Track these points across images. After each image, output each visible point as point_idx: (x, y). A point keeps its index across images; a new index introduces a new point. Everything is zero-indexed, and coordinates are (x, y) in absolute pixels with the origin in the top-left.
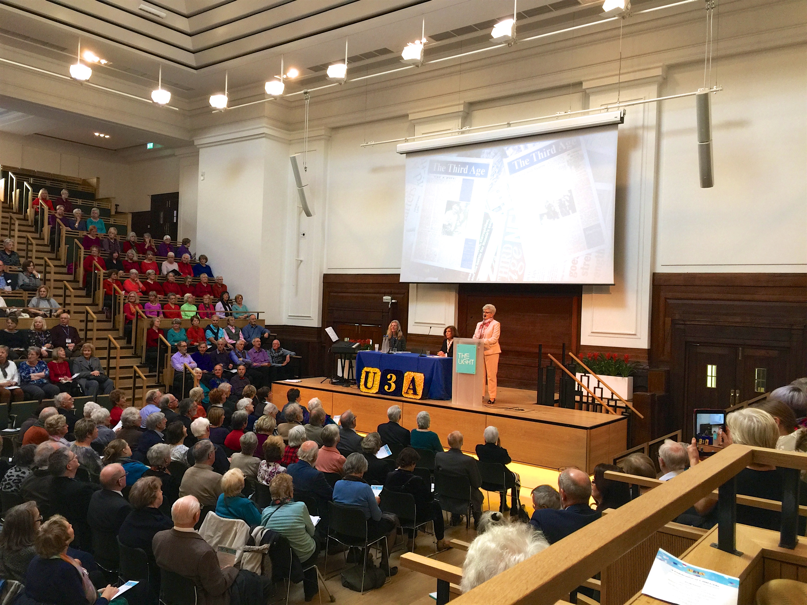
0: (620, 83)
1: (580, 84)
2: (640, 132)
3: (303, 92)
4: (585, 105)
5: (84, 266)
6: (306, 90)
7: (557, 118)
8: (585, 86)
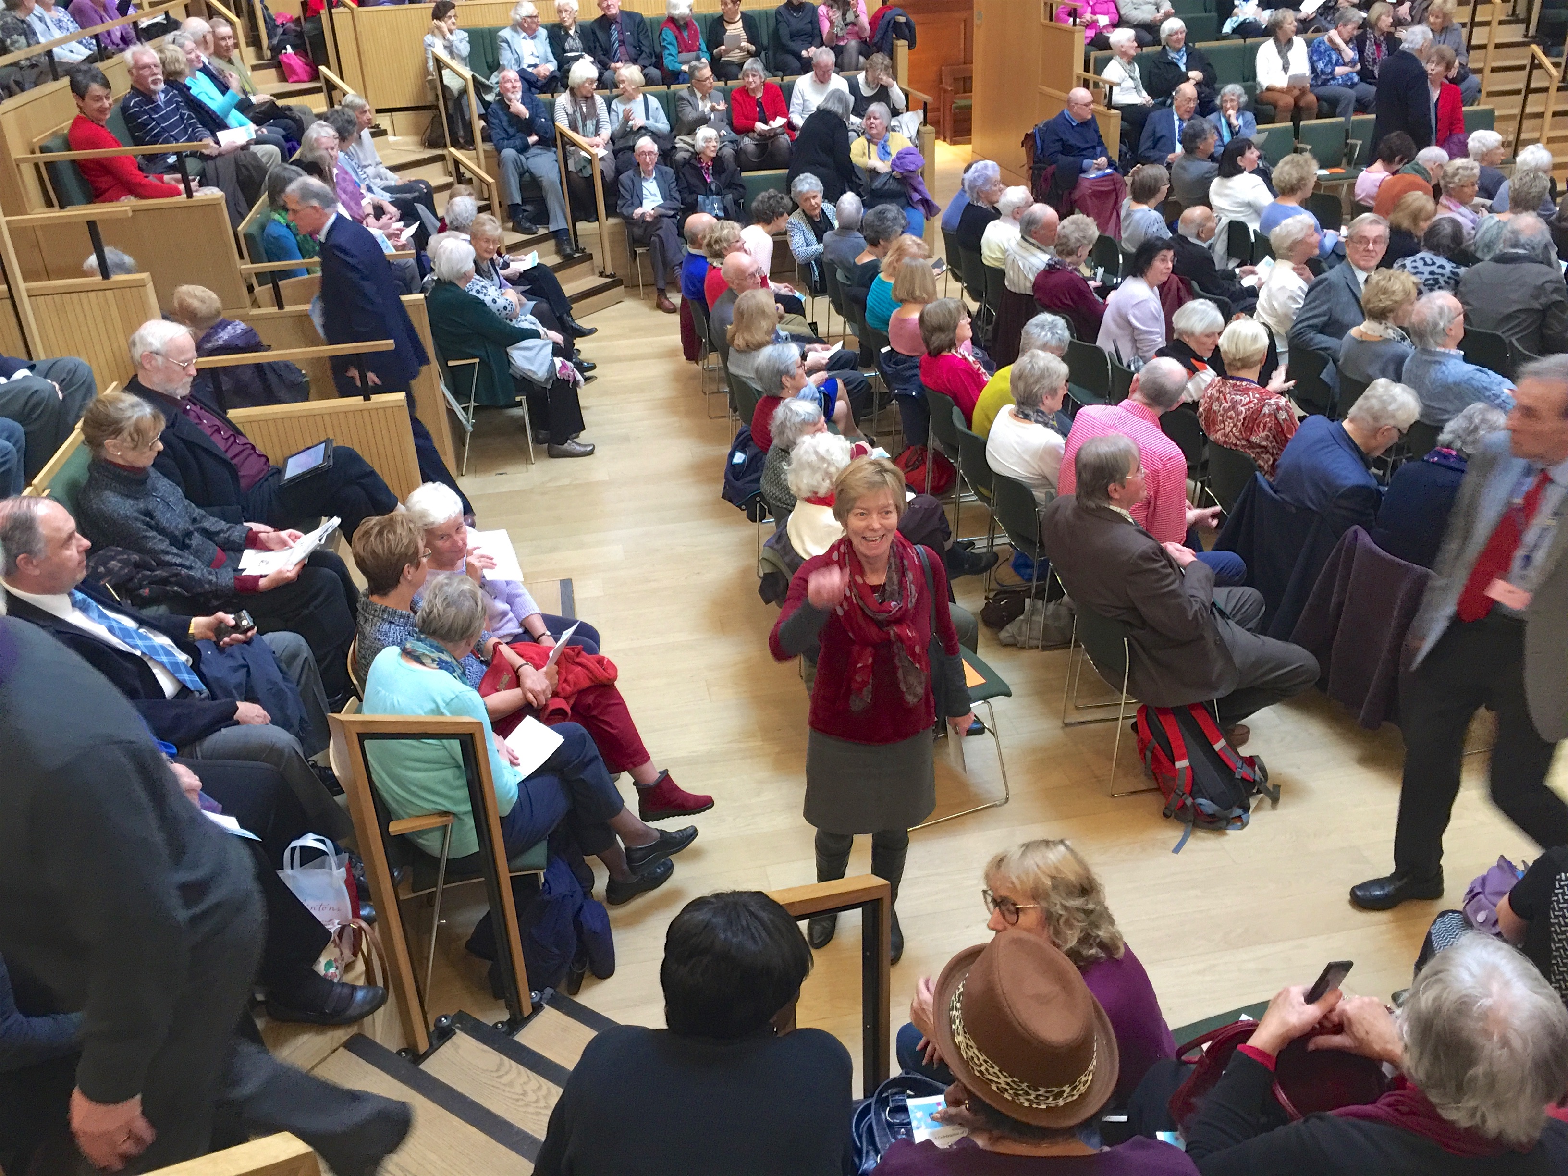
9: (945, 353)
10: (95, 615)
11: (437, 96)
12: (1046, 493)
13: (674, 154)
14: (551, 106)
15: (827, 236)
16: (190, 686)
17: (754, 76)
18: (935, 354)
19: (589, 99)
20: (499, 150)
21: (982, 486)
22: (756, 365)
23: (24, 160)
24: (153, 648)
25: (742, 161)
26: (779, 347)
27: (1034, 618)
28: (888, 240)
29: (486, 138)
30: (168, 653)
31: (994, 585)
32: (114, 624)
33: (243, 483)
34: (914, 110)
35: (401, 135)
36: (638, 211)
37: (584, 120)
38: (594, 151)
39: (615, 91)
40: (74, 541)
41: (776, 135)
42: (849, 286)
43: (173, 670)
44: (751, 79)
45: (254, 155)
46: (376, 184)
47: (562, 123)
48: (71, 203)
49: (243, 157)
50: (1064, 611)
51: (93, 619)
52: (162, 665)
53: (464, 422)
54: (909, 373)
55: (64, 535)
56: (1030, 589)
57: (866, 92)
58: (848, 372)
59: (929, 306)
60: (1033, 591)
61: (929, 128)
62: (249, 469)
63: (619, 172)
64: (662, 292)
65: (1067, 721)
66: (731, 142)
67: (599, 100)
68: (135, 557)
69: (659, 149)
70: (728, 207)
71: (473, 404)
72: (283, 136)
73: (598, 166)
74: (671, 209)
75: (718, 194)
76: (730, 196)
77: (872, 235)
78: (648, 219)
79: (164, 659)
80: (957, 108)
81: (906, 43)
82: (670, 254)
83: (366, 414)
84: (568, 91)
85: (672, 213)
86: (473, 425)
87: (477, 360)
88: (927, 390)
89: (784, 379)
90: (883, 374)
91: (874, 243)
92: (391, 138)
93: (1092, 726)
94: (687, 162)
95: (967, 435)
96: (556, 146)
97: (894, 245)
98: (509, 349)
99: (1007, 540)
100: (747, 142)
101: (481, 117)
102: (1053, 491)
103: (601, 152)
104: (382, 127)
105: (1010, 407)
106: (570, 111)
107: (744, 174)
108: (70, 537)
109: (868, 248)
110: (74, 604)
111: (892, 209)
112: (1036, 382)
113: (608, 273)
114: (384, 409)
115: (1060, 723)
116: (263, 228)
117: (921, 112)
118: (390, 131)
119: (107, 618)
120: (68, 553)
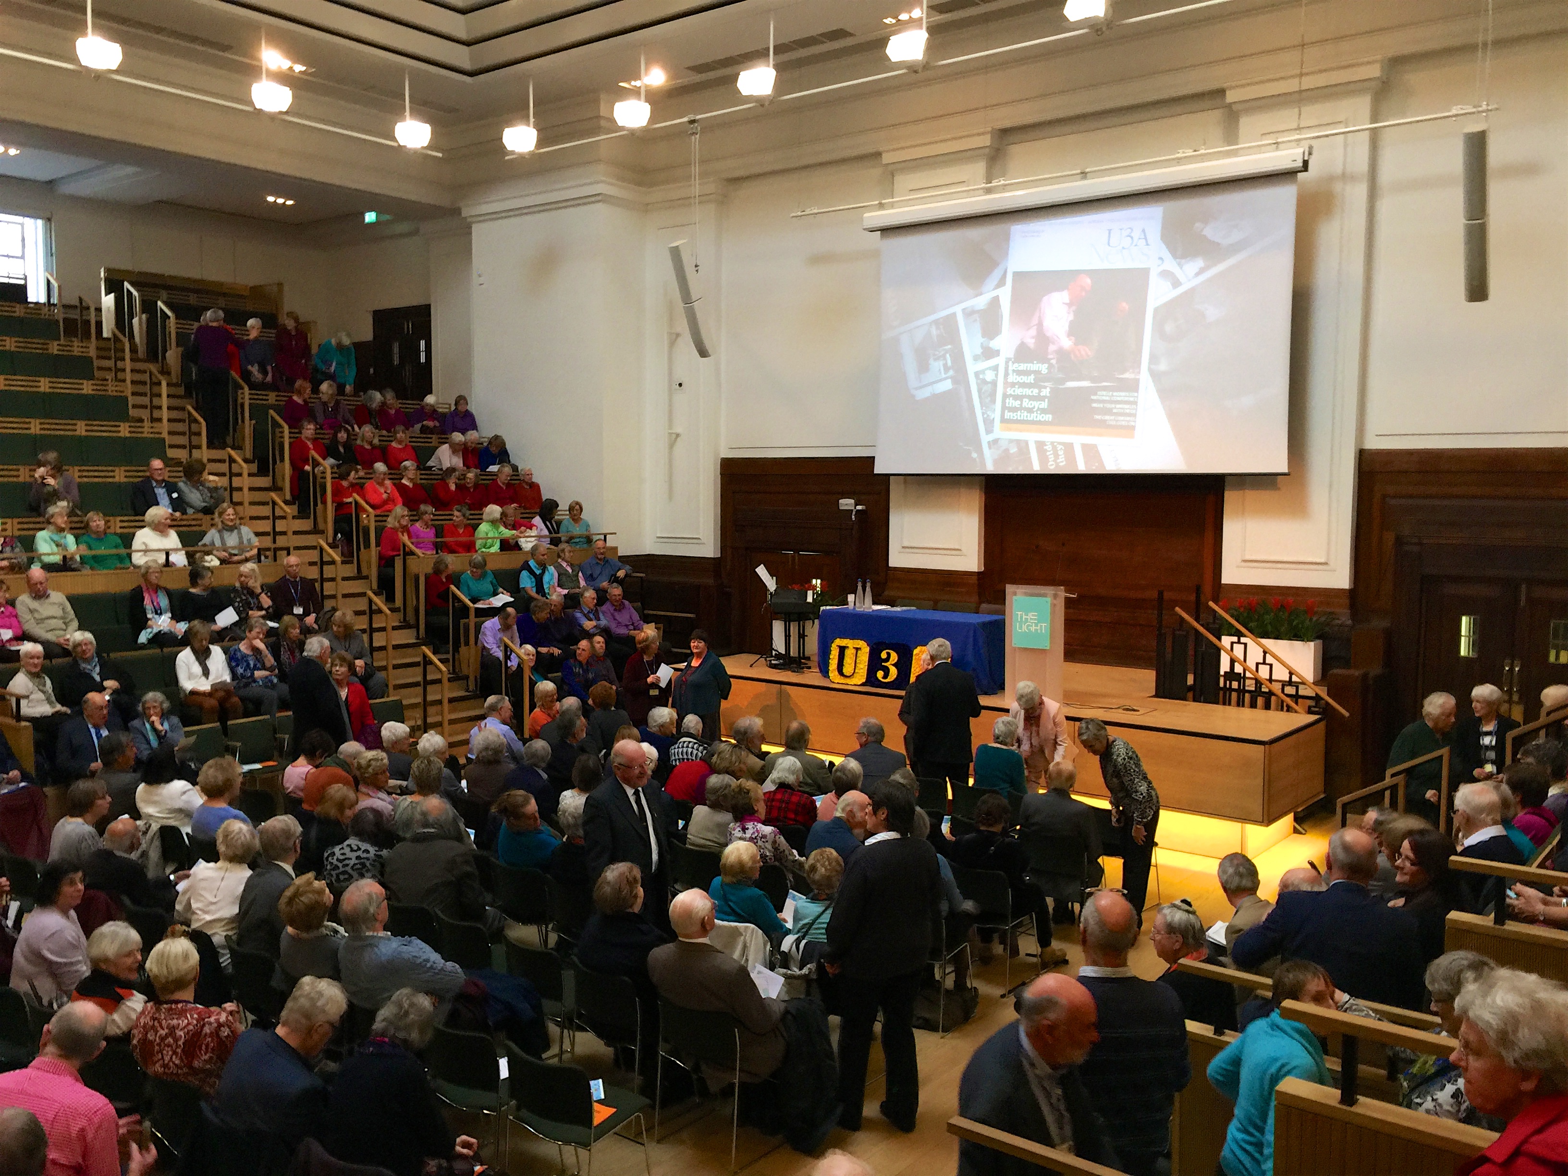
0: (1301, 92)
1: (1221, 92)
2: (1338, 187)
3: (685, 119)
4: (1231, 135)
5: (290, 459)
6: (692, 117)
7: (1179, 161)
8: (1231, 97)
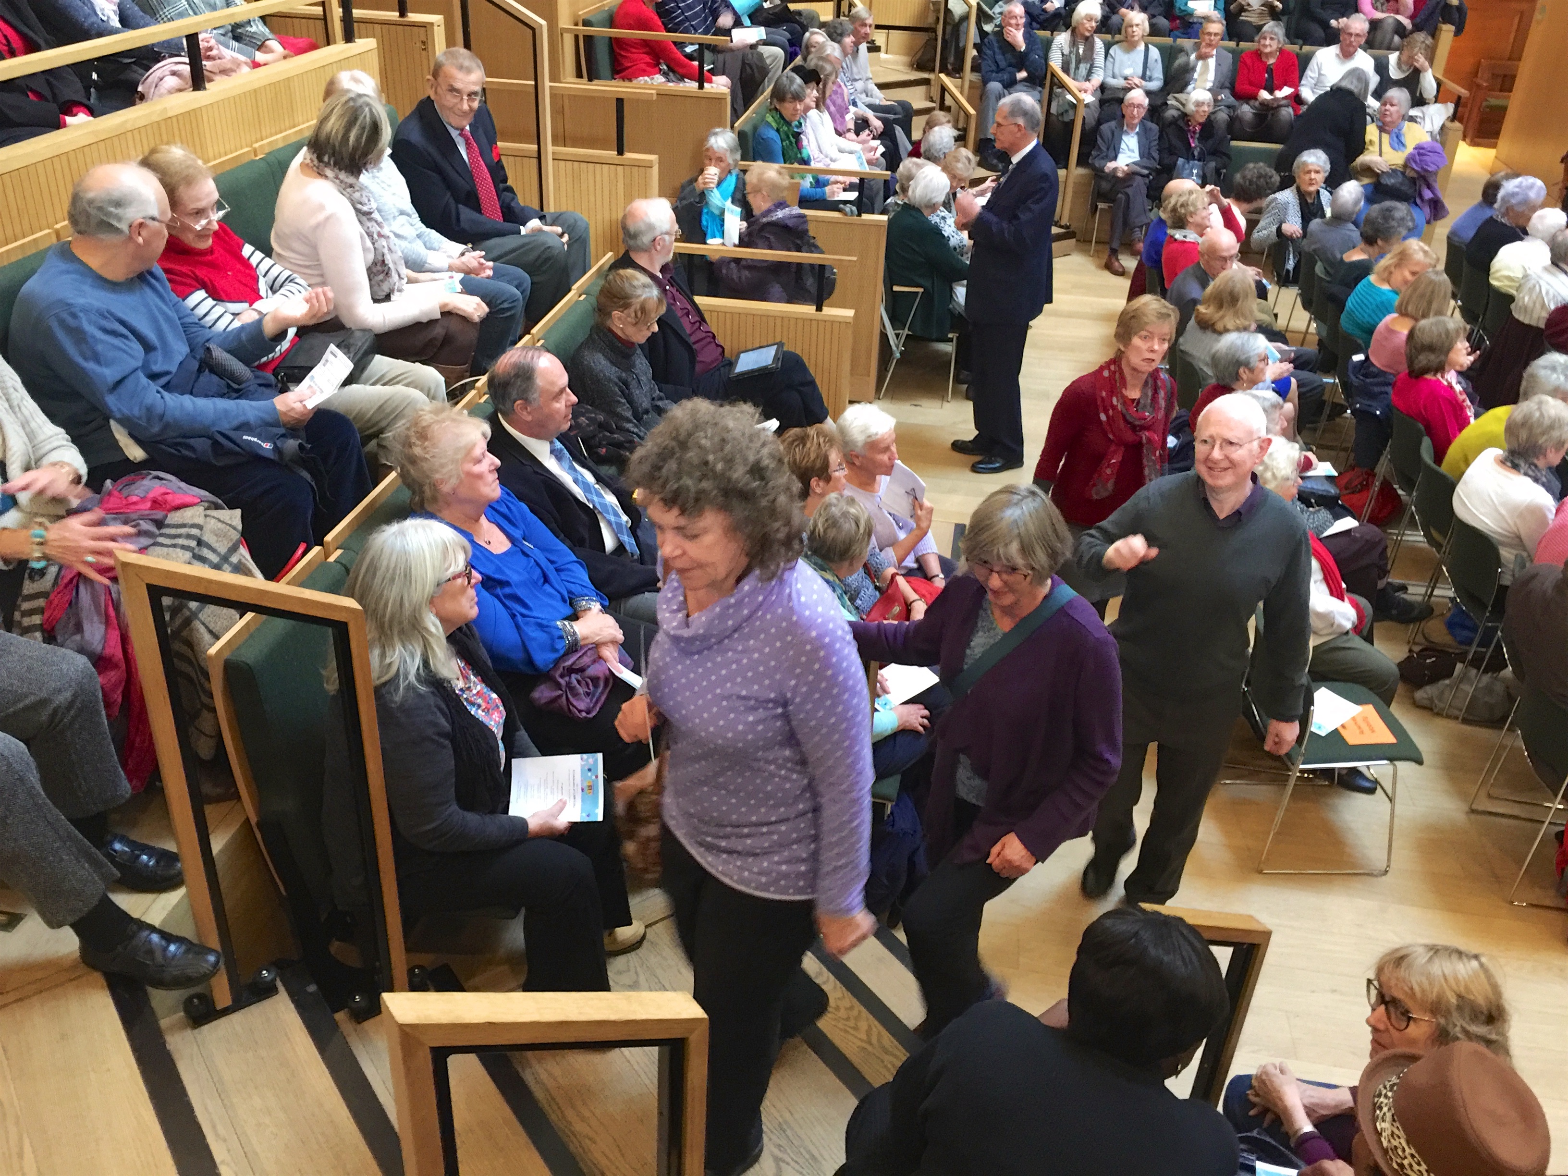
9: (1429, 377)
10: (567, 466)
11: (938, 19)
12: (1516, 556)
13: (1164, 111)
14: (1047, 45)
15: (1315, 224)
16: (628, 548)
17: (1272, 39)
18: (1416, 374)
19: (1088, 41)
20: (985, 82)
21: (1436, 529)
22: (1213, 351)
23: (568, 30)
24: (604, 505)
25: (1235, 128)
26: (1245, 335)
27: (1462, 686)
28: (1387, 239)
29: (975, 68)
30: (616, 515)
31: (1420, 638)
32: (580, 478)
33: (698, 368)
34: (1444, 102)
35: (892, 53)
36: (1111, 165)
37: (1078, 62)
38: (1082, 96)
39: (1118, 37)
40: (564, 395)
41: (1279, 106)
42: (1328, 282)
43: (617, 531)
44: (1268, 42)
45: (761, 55)
46: (862, 99)
47: (1055, 62)
48: (598, 78)
49: (750, 56)
50: (1499, 688)
51: (563, 468)
52: (609, 523)
53: (894, 348)
54: (1376, 389)
55: (557, 389)
56: (1466, 653)
57: (1394, 73)
58: (1305, 375)
59: (1423, 323)
60: (1470, 657)
61: (1457, 124)
62: (707, 356)
63: (1099, 122)
64: (1114, 252)
65: (1474, 807)
66: (1229, 107)
67: (1099, 44)
68: (601, 418)
69: (1150, 104)
70: (1208, 175)
71: (906, 332)
72: (789, 40)
73: (1081, 112)
74: (1146, 168)
75: (1199, 160)
76: (1212, 164)
77: (1370, 232)
78: (1120, 175)
79: (612, 518)
80: (1488, 107)
81: (1453, 28)
82: (1134, 213)
83: (814, 324)
84: (1069, 32)
85: (1146, 172)
86: (901, 353)
87: (921, 290)
88: (1395, 411)
89: (1241, 370)
90: (1345, 385)
91: (1369, 240)
92: (882, 55)
93: (1504, 821)
94: (1174, 122)
95: (1433, 470)
96: (1042, 85)
97: (1396, 248)
98: (954, 285)
99: (1451, 593)
100: (1246, 110)
101: (975, 46)
102: (1525, 554)
103: (1089, 98)
104: (878, 43)
105: (1498, 452)
106: (1066, 52)
107: (1234, 143)
108: (562, 391)
109: (1362, 245)
110: (552, 452)
111: (1401, 209)
112: (1543, 434)
113: (1063, 223)
114: (832, 322)
115: (1465, 808)
116: (755, 128)
117: (1451, 107)
118: (883, 49)
119: (575, 470)
120: (557, 405)
